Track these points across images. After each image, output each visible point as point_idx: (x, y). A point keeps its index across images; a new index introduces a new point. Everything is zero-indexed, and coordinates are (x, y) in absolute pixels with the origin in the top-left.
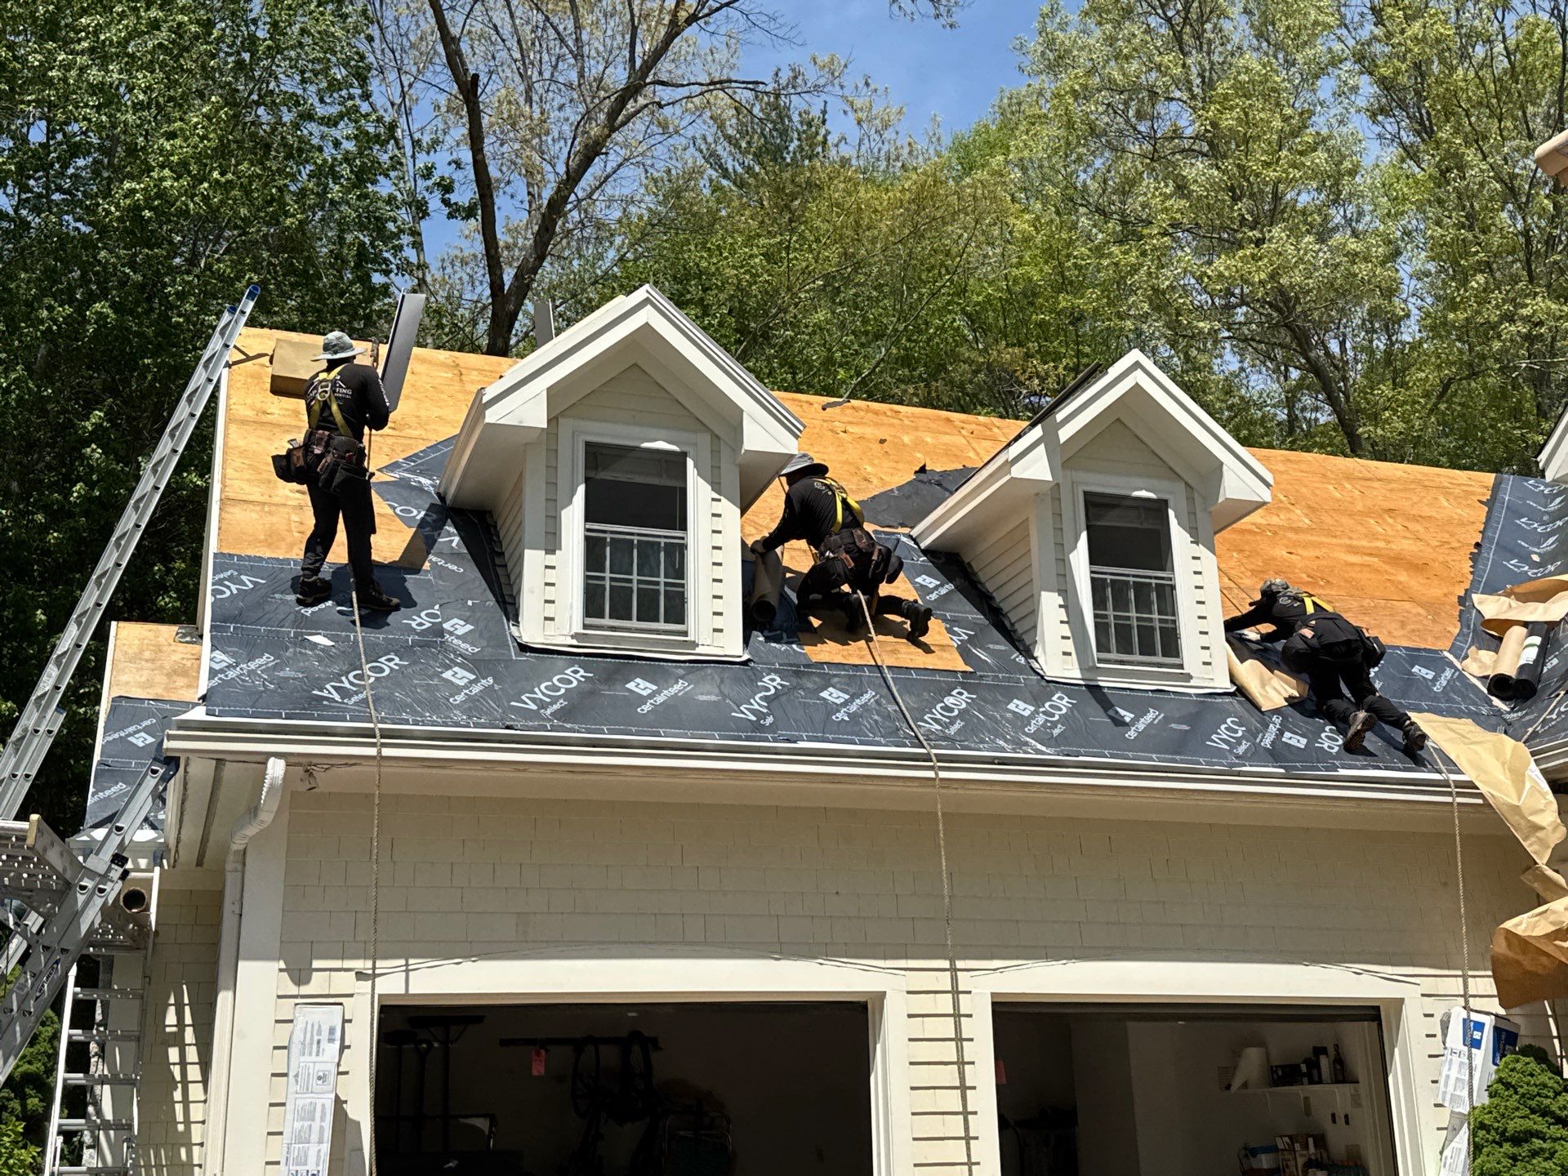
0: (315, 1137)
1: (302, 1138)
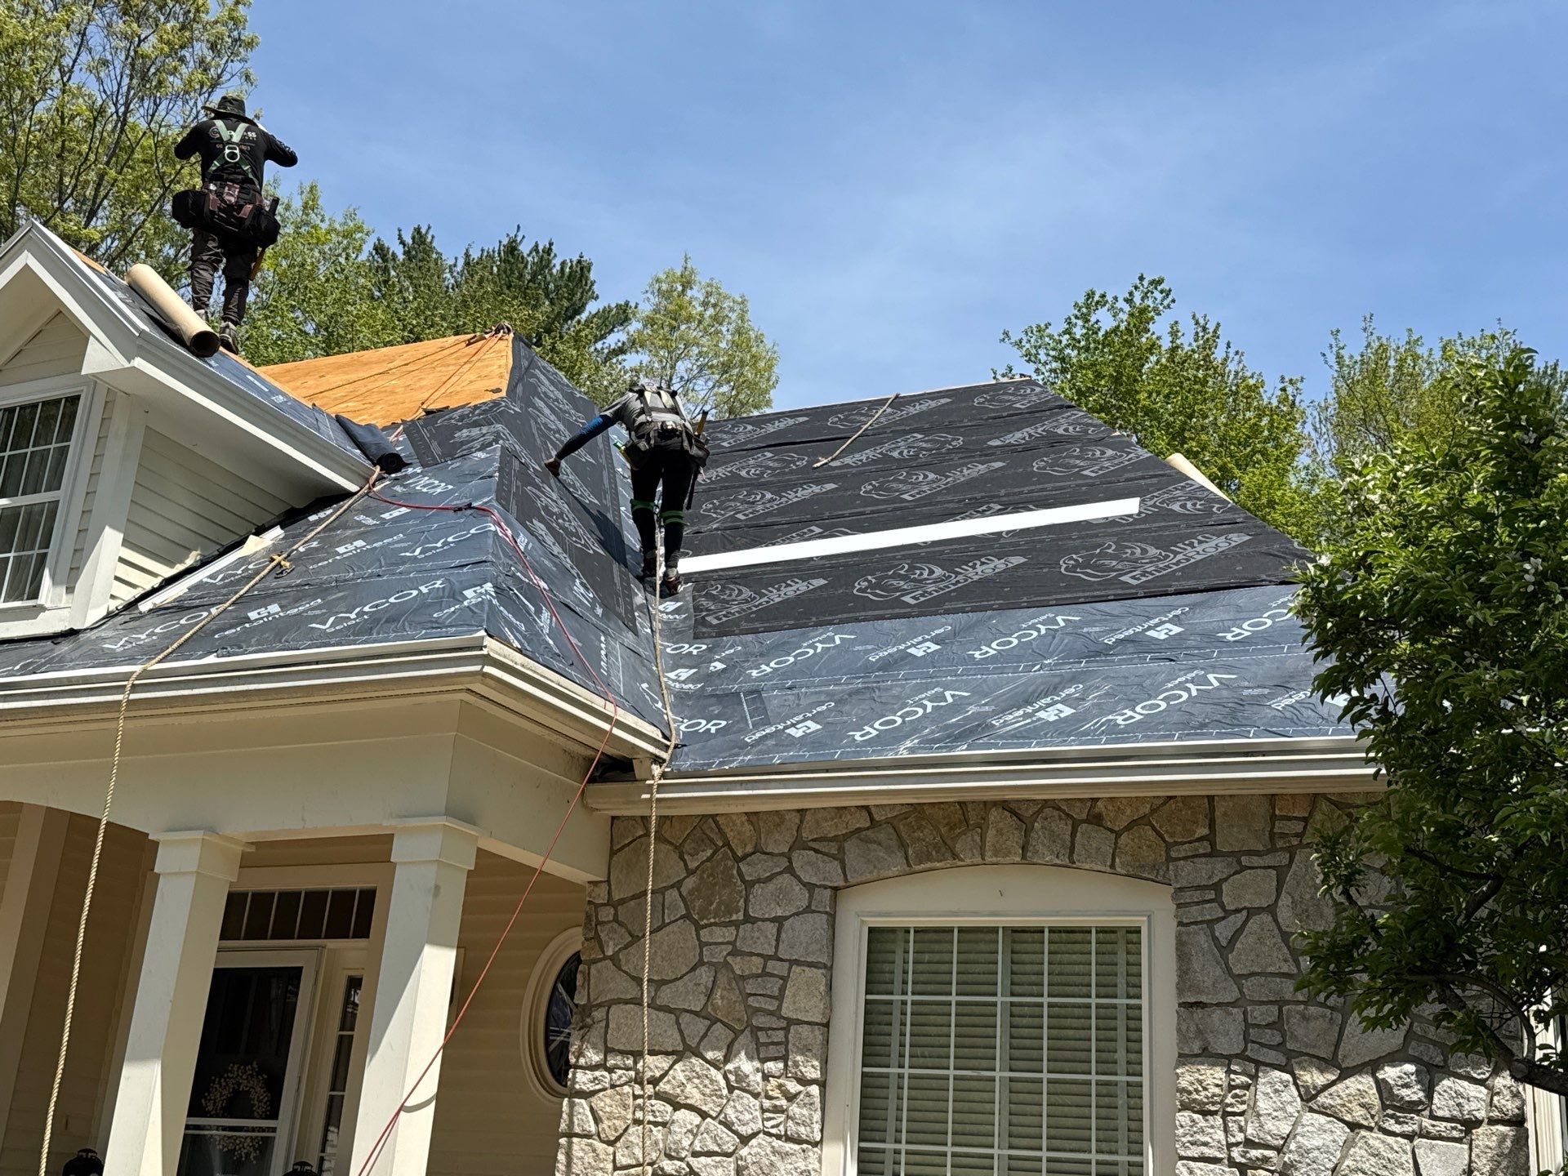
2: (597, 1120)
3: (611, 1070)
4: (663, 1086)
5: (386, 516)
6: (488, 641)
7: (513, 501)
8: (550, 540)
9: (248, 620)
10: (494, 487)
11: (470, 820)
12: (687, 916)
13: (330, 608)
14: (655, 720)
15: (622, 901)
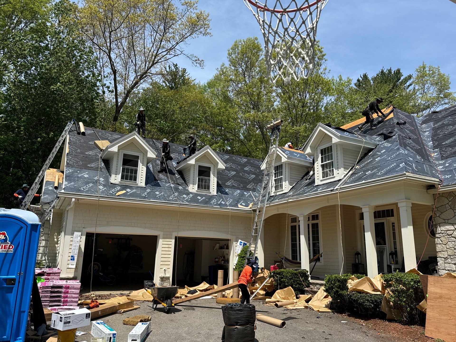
0: (76, 249)
1: (74, 249)
2: (442, 241)
3: (442, 234)
4: (452, 235)
5: (382, 152)
6: (406, 173)
7: (402, 145)
8: (410, 149)
9: (366, 174)
10: (399, 143)
11: (409, 199)
12: (451, 208)
13: (379, 171)
14: (437, 177)
15: (438, 207)
